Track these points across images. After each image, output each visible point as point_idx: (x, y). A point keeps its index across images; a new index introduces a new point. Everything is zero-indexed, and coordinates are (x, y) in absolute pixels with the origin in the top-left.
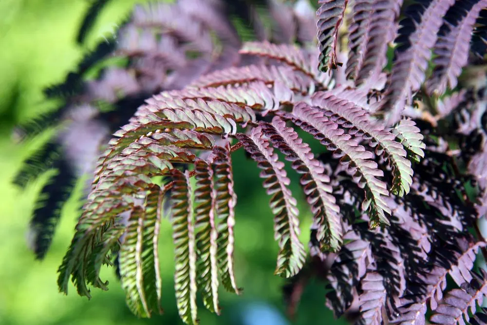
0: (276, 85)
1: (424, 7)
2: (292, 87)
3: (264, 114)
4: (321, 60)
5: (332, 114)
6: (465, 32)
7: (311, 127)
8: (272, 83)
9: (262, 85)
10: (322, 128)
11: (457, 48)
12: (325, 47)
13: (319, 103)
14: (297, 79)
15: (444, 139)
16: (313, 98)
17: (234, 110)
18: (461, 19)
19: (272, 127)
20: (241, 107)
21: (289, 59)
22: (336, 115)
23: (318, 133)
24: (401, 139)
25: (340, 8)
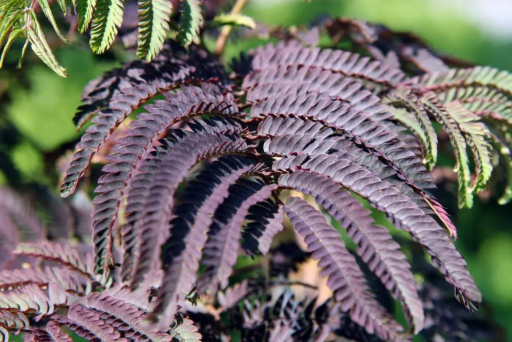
0: (50, 286)
1: (196, 207)
2: (68, 288)
3: (38, 319)
4: (96, 263)
5: (108, 317)
6: (234, 230)
7: (87, 331)
8: (47, 285)
9: (36, 287)
10: (98, 331)
11: (227, 246)
12: (100, 249)
13: (95, 305)
14: (72, 279)
15: (226, 334)
16: (89, 299)
17: (6, 317)
18: (231, 217)
19: (47, 333)
20: (13, 313)
21: (64, 258)
22: (113, 317)
23: (94, 337)
24: (179, 339)
25: (112, 209)
